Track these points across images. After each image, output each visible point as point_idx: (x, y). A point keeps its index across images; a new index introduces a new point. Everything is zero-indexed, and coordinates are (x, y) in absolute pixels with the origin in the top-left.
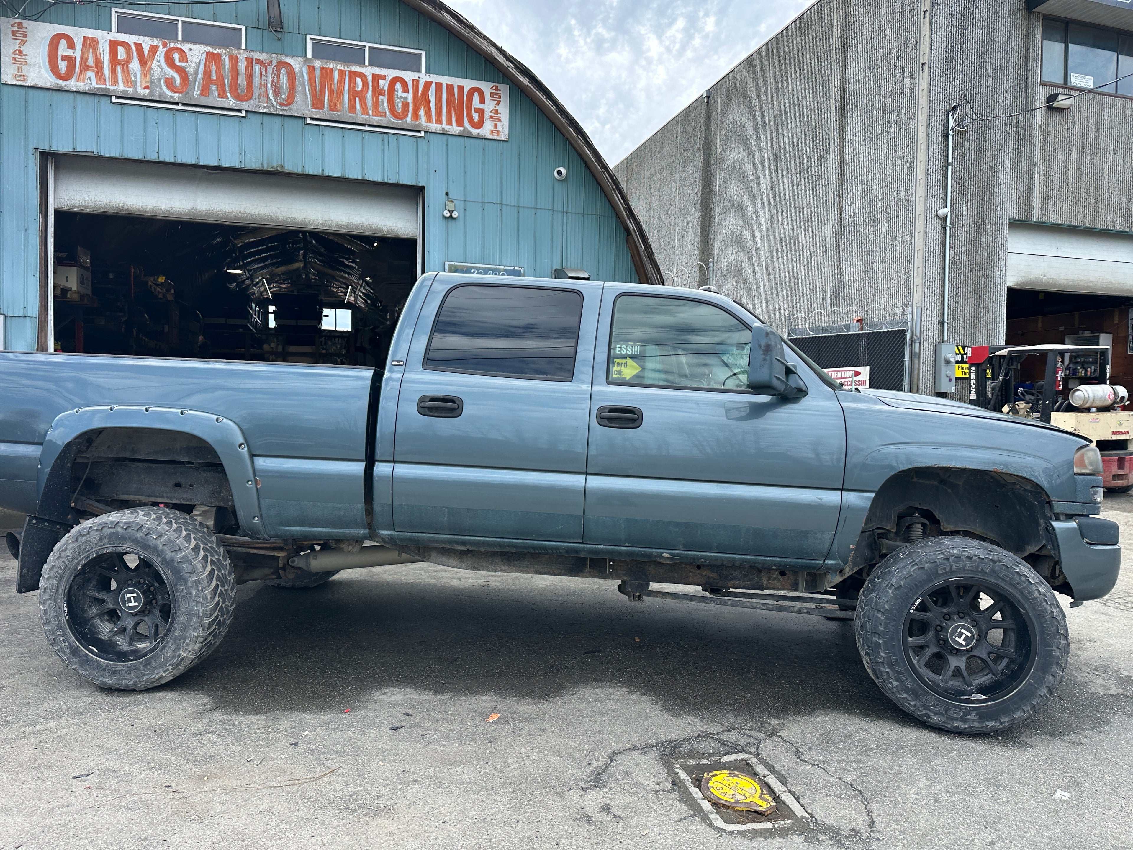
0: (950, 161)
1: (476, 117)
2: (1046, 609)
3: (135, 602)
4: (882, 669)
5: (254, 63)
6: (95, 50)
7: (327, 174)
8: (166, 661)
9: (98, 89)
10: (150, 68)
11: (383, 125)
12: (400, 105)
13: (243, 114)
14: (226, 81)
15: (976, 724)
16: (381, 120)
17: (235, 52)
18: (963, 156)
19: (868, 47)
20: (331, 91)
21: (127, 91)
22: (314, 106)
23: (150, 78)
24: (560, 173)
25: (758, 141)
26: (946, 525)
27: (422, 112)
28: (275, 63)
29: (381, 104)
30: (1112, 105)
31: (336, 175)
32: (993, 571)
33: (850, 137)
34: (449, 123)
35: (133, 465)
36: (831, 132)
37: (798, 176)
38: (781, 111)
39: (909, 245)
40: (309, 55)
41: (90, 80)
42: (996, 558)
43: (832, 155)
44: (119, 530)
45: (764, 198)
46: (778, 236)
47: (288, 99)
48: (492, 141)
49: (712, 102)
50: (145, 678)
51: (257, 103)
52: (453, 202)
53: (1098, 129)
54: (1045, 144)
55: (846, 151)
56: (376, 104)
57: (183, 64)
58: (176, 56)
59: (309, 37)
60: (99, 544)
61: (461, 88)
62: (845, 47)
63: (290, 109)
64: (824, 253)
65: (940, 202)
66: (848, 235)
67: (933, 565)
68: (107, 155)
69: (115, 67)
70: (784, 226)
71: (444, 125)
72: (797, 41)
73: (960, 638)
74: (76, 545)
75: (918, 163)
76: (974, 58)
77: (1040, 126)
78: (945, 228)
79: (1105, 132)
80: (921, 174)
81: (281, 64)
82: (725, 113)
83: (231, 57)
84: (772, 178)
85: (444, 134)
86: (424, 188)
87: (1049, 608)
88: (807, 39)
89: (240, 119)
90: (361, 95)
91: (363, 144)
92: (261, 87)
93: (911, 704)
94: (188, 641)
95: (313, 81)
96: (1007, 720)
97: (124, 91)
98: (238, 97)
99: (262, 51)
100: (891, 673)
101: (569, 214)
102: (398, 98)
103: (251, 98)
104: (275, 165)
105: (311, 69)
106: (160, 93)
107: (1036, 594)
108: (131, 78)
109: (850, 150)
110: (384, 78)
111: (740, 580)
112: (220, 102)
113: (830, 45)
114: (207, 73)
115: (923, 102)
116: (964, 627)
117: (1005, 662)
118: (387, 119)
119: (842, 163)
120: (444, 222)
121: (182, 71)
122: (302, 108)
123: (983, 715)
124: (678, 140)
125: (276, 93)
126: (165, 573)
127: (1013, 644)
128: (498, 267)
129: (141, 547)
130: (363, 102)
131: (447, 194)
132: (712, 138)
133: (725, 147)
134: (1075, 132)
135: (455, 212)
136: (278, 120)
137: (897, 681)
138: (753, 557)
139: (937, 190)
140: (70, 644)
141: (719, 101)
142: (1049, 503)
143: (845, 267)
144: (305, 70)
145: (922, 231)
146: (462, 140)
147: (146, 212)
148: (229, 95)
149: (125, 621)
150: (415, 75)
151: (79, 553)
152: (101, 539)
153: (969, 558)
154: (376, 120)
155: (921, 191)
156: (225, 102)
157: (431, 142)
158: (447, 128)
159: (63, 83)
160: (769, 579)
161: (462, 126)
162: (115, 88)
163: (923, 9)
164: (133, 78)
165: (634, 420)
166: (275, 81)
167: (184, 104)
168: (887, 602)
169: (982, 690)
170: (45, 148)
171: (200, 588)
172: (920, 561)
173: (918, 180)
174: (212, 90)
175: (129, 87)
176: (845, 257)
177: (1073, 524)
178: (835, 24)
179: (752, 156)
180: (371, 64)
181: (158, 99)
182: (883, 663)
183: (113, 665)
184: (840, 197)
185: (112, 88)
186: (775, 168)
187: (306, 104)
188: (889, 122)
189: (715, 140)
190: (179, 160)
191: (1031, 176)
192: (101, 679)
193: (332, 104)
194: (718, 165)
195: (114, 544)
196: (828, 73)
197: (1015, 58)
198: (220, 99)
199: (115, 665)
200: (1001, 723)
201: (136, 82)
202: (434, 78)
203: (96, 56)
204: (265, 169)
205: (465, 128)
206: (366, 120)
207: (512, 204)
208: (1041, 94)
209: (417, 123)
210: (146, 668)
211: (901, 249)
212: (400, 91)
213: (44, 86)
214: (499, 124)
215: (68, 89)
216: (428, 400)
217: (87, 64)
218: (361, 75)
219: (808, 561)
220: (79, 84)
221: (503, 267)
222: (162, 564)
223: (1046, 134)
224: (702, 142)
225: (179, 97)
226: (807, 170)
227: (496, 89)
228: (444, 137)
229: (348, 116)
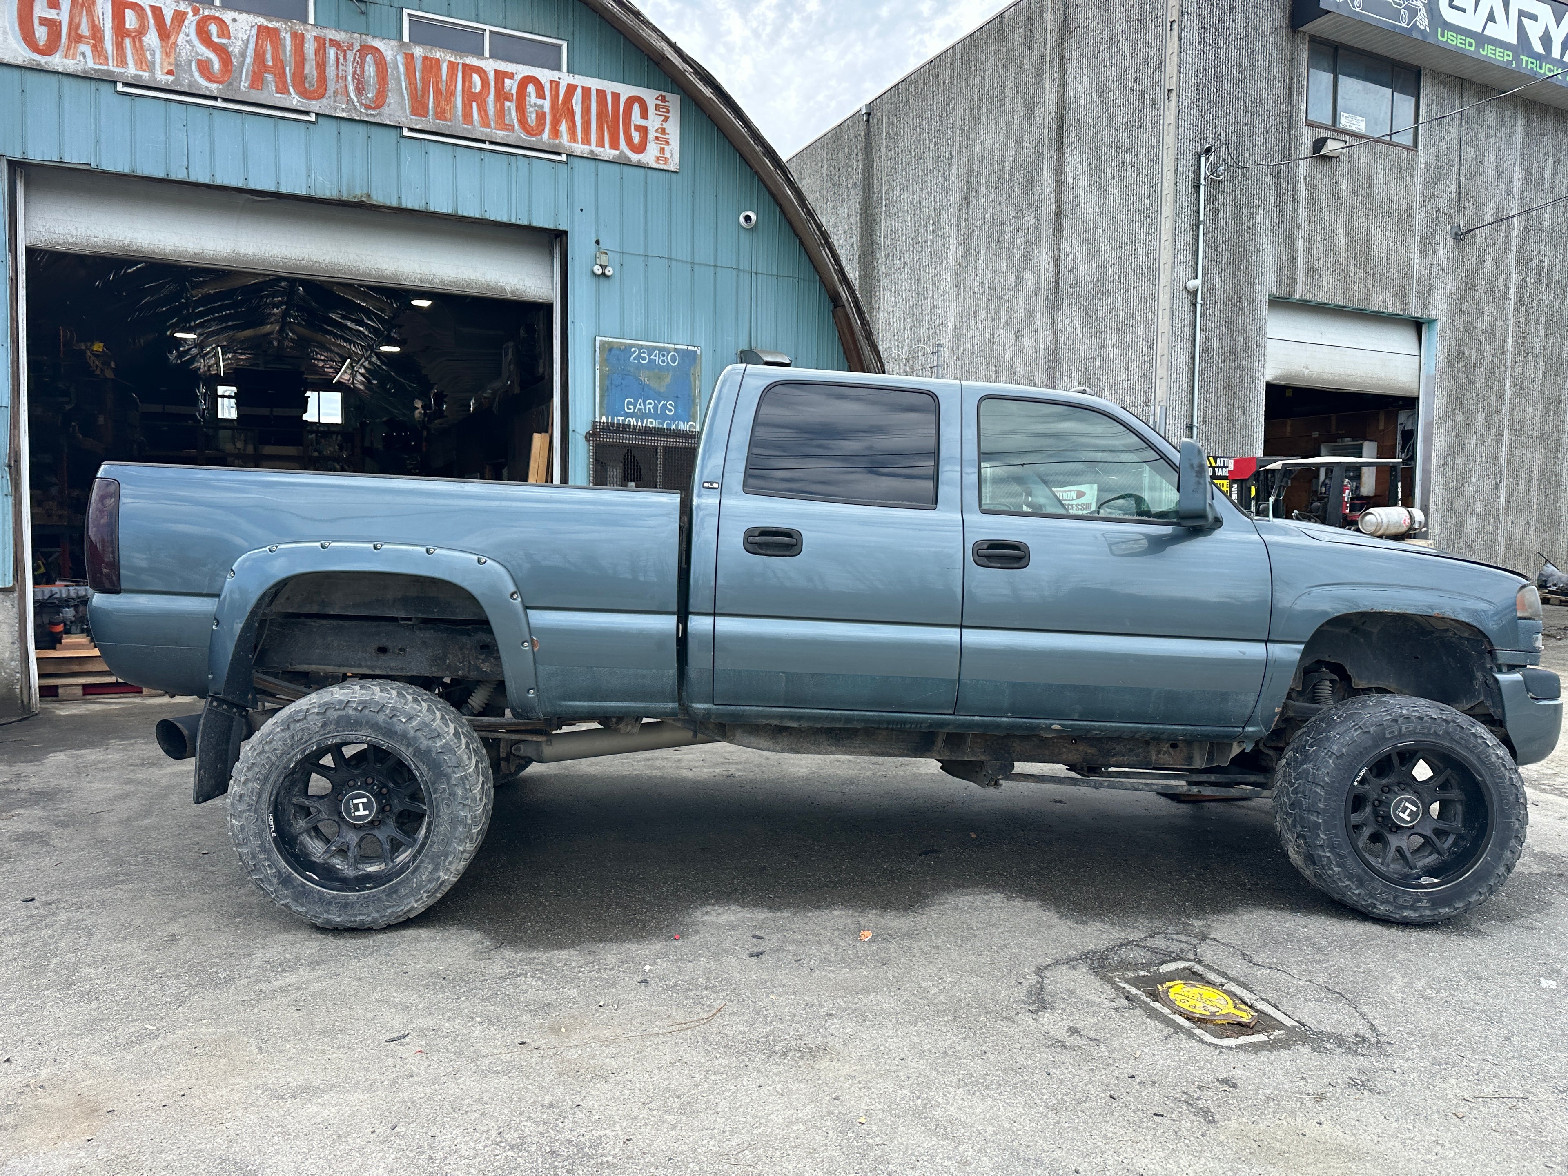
0: (1202, 218)
1: (636, 137)
2: (1504, 775)
3: (364, 810)
4: (1322, 854)
5: (327, 45)
6: (90, 13)
7: (432, 209)
8: (419, 887)
9: (96, 71)
10: (175, 43)
11: (510, 143)
12: (534, 116)
13: (313, 118)
14: (288, 69)
15: (1428, 912)
16: (507, 136)
17: (299, 28)
18: (1216, 212)
19: (1095, 62)
20: (438, 92)
21: (141, 76)
22: (414, 112)
23: (176, 59)
24: (748, 219)
25: (941, 179)
26: (1357, 681)
27: (563, 127)
28: (357, 47)
29: (507, 113)
30: (1386, 155)
31: (445, 211)
32: (1447, 733)
33: (1071, 181)
34: (601, 144)
35: (315, 624)
36: (1045, 172)
37: (998, 228)
38: (973, 140)
39: (1151, 325)
40: (406, 38)
41: (85, 57)
42: (1449, 718)
43: (1046, 203)
44: (351, 712)
45: (950, 256)
46: (969, 308)
47: (377, 99)
48: (657, 172)
49: (873, 121)
50: (389, 911)
51: (332, 103)
52: (606, 253)
53: (1370, 185)
54: (1311, 201)
55: (1064, 198)
56: (501, 113)
57: (224, 41)
58: (213, 28)
59: (406, 11)
60: (321, 733)
61: (616, 96)
62: (1063, 61)
63: (379, 114)
64: (1033, 333)
65: (1189, 271)
66: (1067, 311)
67: (1380, 728)
68: (111, 169)
69: (122, 40)
70: (979, 296)
71: (593, 147)
72: (997, 47)
73: (1404, 813)
74: (287, 734)
75: (1163, 220)
76: (1229, 86)
77: (1305, 179)
78: (1195, 305)
79: (1378, 189)
80: (1166, 235)
81: (366, 49)
82: (893, 137)
83: (294, 35)
84: (961, 230)
85: (593, 158)
86: (566, 232)
87: (1507, 774)
88: (1010, 46)
89: (308, 125)
90: (480, 99)
91: (482, 168)
92: (337, 81)
93: (1355, 893)
94: (450, 858)
95: (411, 76)
96: (1461, 905)
97: (136, 75)
98: (304, 94)
99: (338, 28)
100: (1332, 857)
101: (759, 276)
102: (531, 106)
103: (323, 96)
104: (358, 193)
105: (410, 58)
106: (190, 81)
107: (1494, 758)
108: (146, 58)
109: (1071, 197)
110: (511, 76)
111: (1124, 756)
112: (279, 99)
113: (1042, 56)
114: (259, 57)
115: (1169, 140)
116: (1408, 800)
117: (1451, 839)
118: (515, 135)
119: (1059, 214)
120: (592, 281)
121: (222, 51)
122: (397, 114)
123: (1436, 901)
124: (824, 171)
125: (359, 91)
126: (418, 768)
127: (1460, 818)
128: (666, 345)
129: (383, 734)
130: (483, 109)
131: (597, 242)
132: (874, 171)
133: (894, 184)
134: (1344, 187)
135: (609, 268)
136: (362, 129)
137: (1339, 866)
138: (1161, 726)
139: (1185, 256)
140: (279, 872)
141: (884, 121)
142: (1492, 653)
143: (1063, 352)
144: (400, 59)
145: (1168, 307)
146: (617, 168)
147: (165, 255)
148: (291, 89)
149: (346, 836)
150: (554, 75)
151: (292, 745)
152: (324, 725)
153: (1421, 718)
154: (500, 135)
155: (1166, 256)
156: (285, 99)
157: (576, 169)
158: (598, 150)
159: (42, 59)
160: (1159, 753)
161: (618, 149)
162: (122, 70)
163: (1170, 19)
164: (149, 58)
165: (1019, 559)
166: (358, 72)
167: (225, 100)
168: (1328, 773)
169: (1431, 872)
170: (17, 155)
171: (468, 787)
172: (1364, 724)
173: (1162, 242)
174: (268, 82)
175: (144, 71)
176: (1062, 339)
177: (1517, 676)
178: (1049, 28)
179: (932, 199)
180: (491, 57)
181: (187, 90)
182: (1322, 846)
183: (342, 896)
184: (1057, 259)
185: (117, 70)
186: (965, 216)
187: (403, 108)
188: (1123, 163)
189: (878, 173)
190: (219, 181)
191: (1294, 241)
192: (325, 916)
193: (439, 110)
194: (884, 208)
195: (344, 731)
196: (1039, 92)
197: (1278, 89)
198: (279, 95)
199: (345, 896)
200: (1456, 909)
201: (153, 63)
202: (580, 81)
203: (93, 21)
204: (345, 198)
205: (622, 152)
206: (487, 135)
207: (685, 259)
208: (1306, 137)
209: (557, 142)
210: (392, 897)
211: (1140, 331)
212: (533, 95)
213: (12, 61)
214: (666, 147)
215: (50, 68)
216: (757, 534)
217: (80, 32)
218: (480, 71)
219: (1226, 729)
220: (66, 61)
221: (672, 346)
222: (413, 756)
223: (1312, 188)
224: (860, 176)
225: (218, 89)
226: (1010, 221)
227: (664, 99)
228: (592, 163)
229: (462, 128)
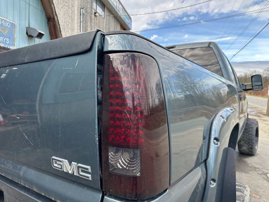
0: (82, 21)
30: (102, 18)
54: (94, 23)
77: (93, 19)
101: (31, 6)
139: (79, 28)
155: (76, 27)
208: (94, 11)
221: (8, 20)
